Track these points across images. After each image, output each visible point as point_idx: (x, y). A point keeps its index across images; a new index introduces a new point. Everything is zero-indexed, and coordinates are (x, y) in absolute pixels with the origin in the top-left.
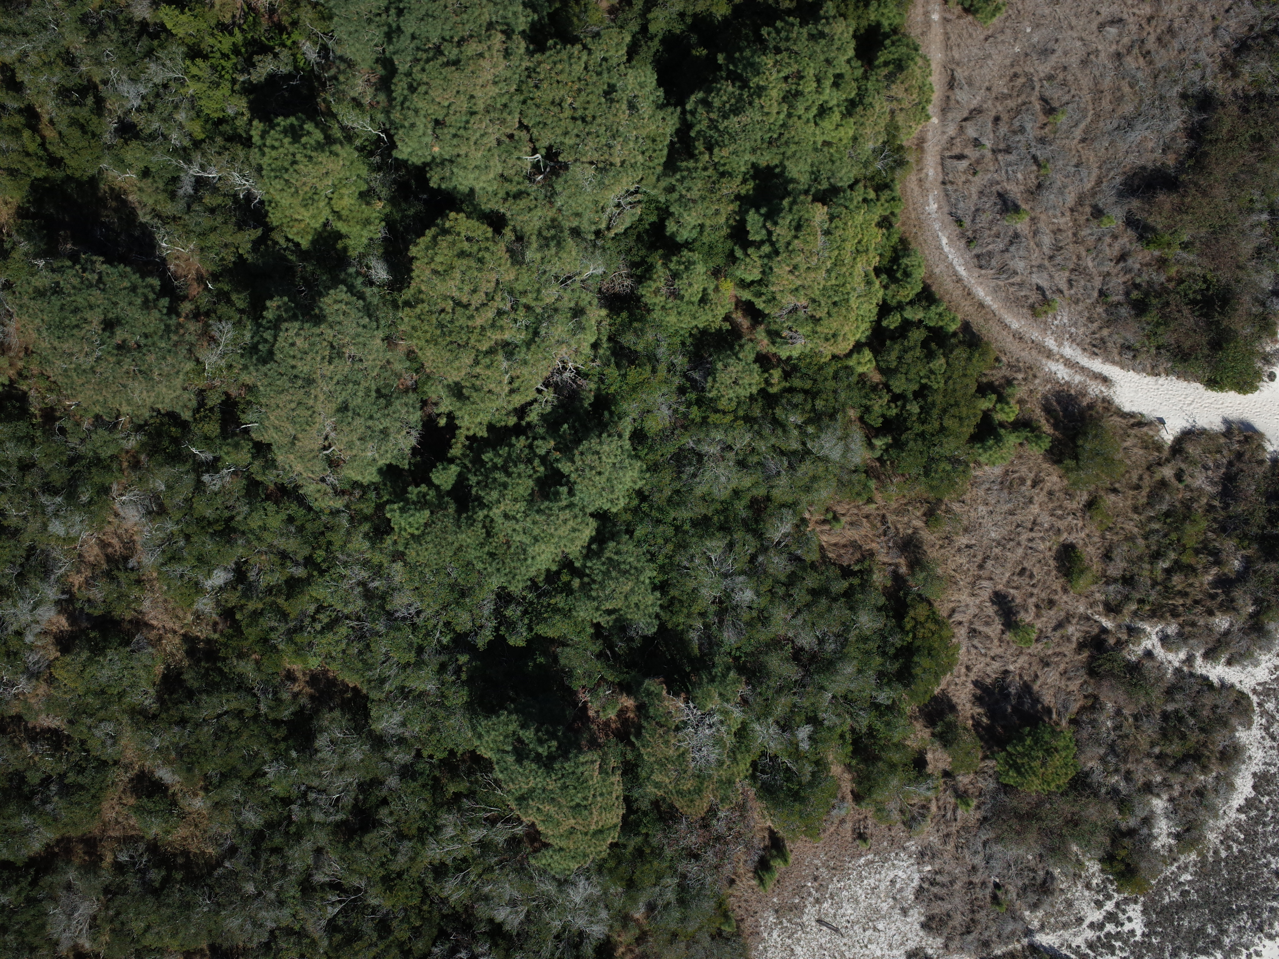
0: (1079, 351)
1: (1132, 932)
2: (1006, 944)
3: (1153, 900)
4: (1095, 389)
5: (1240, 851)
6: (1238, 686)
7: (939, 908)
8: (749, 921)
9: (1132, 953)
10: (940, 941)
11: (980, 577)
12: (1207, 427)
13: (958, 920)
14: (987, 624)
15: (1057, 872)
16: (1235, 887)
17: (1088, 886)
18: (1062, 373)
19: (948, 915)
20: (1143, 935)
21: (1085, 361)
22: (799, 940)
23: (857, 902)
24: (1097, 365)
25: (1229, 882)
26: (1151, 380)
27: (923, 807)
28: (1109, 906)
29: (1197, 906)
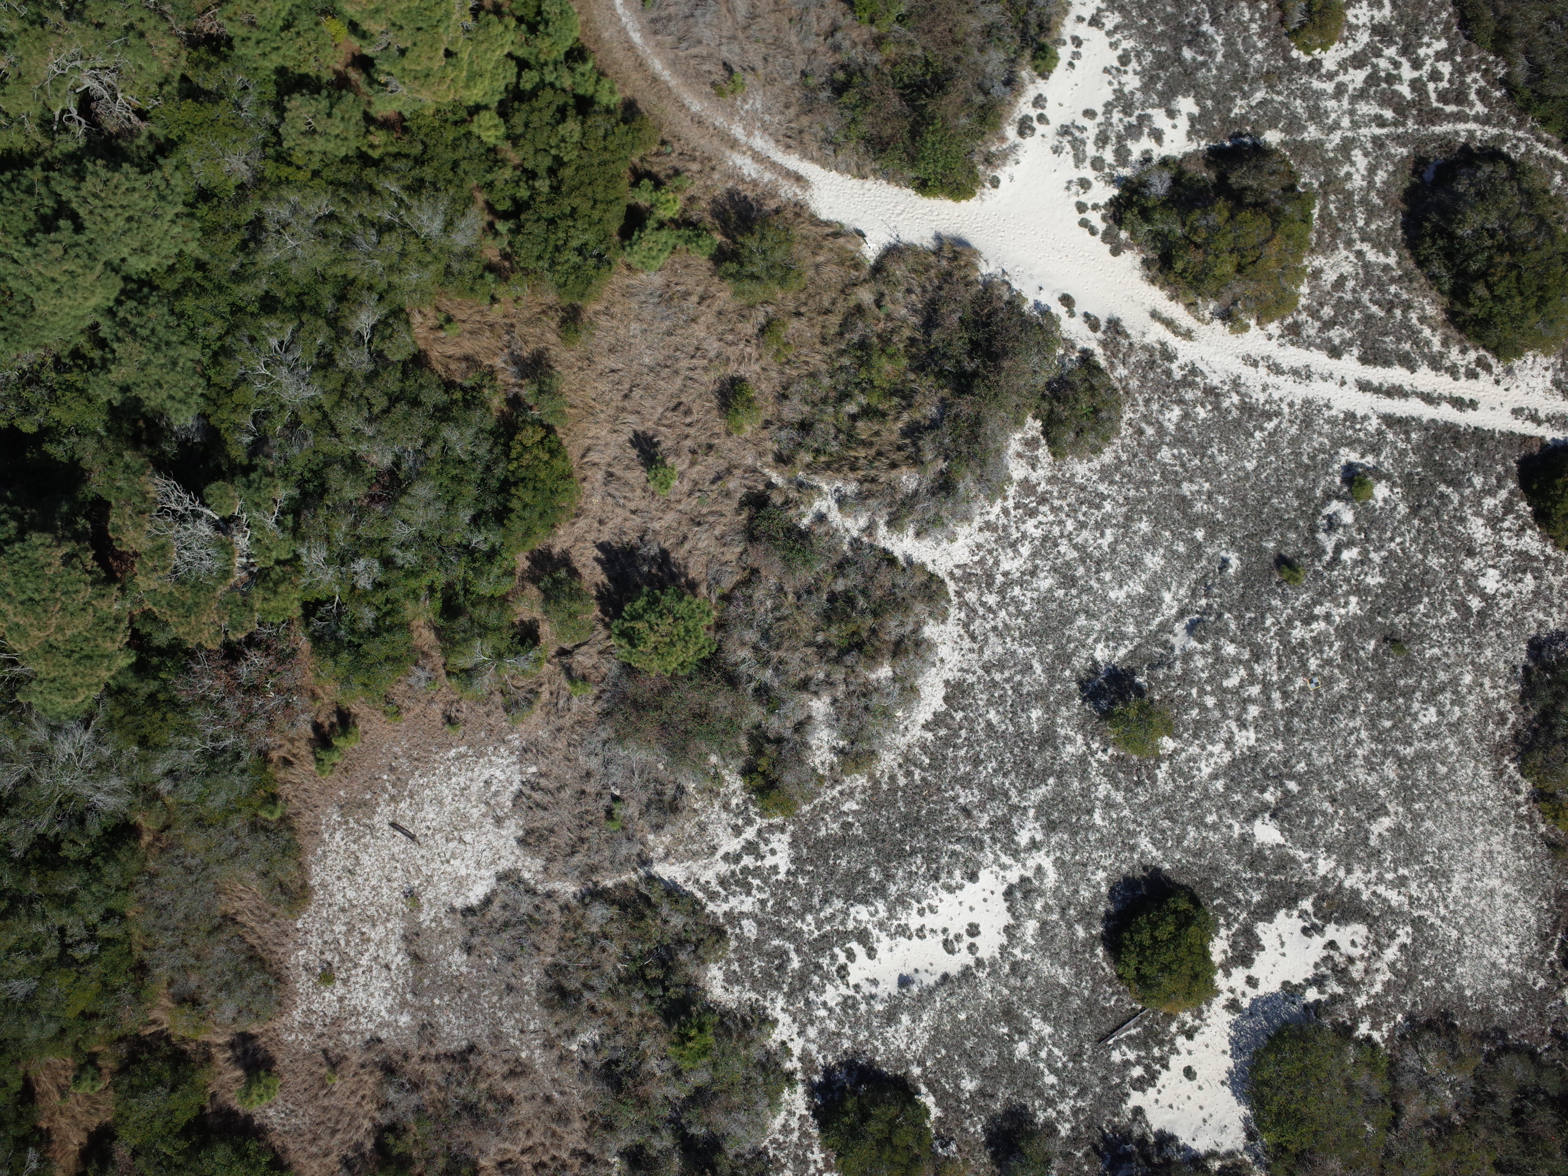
0: (772, 144)
1: (775, 869)
2: (619, 872)
3: (805, 830)
4: (788, 191)
5: (923, 779)
6: (930, 567)
7: (542, 820)
8: (308, 817)
9: (773, 895)
10: (539, 863)
11: (624, 409)
12: (917, 242)
13: (564, 838)
14: (627, 468)
15: (691, 787)
16: (911, 822)
17: (726, 807)
18: (748, 168)
19: (552, 831)
20: (788, 872)
21: (778, 156)
22: (366, 846)
23: (441, 803)
24: (793, 162)
25: (905, 817)
26: (856, 182)
27: (531, 691)
28: (750, 833)
29: (860, 843)
